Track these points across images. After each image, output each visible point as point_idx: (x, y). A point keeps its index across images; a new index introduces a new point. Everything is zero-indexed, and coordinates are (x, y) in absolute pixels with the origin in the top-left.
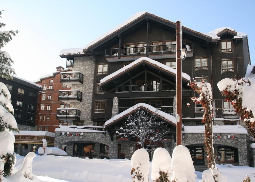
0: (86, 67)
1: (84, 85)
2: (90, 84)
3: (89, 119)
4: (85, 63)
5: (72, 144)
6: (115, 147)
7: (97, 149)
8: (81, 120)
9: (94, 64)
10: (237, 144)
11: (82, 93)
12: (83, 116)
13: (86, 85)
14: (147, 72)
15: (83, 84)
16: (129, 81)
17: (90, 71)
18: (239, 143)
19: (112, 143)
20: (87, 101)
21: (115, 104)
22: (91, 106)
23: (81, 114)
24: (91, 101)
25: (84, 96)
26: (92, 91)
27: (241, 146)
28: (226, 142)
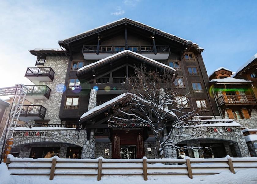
0: (59, 66)
1: (54, 82)
2: (61, 81)
3: (57, 118)
4: (58, 62)
5: (29, 149)
6: (91, 148)
7: (63, 154)
8: (45, 118)
9: (68, 64)
10: (235, 137)
11: (50, 89)
12: (49, 114)
13: (56, 82)
14: (128, 66)
15: (52, 81)
16: (109, 73)
17: (63, 69)
18: (236, 137)
19: (88, 143)
20: (56, 98)
21: (93, 95)
22: (60, 103)
23: (46, 112)
24: (61, 99)
25: (53, 93)
26: (63, 88)
27: (239, 139)
28: (223, 135)
